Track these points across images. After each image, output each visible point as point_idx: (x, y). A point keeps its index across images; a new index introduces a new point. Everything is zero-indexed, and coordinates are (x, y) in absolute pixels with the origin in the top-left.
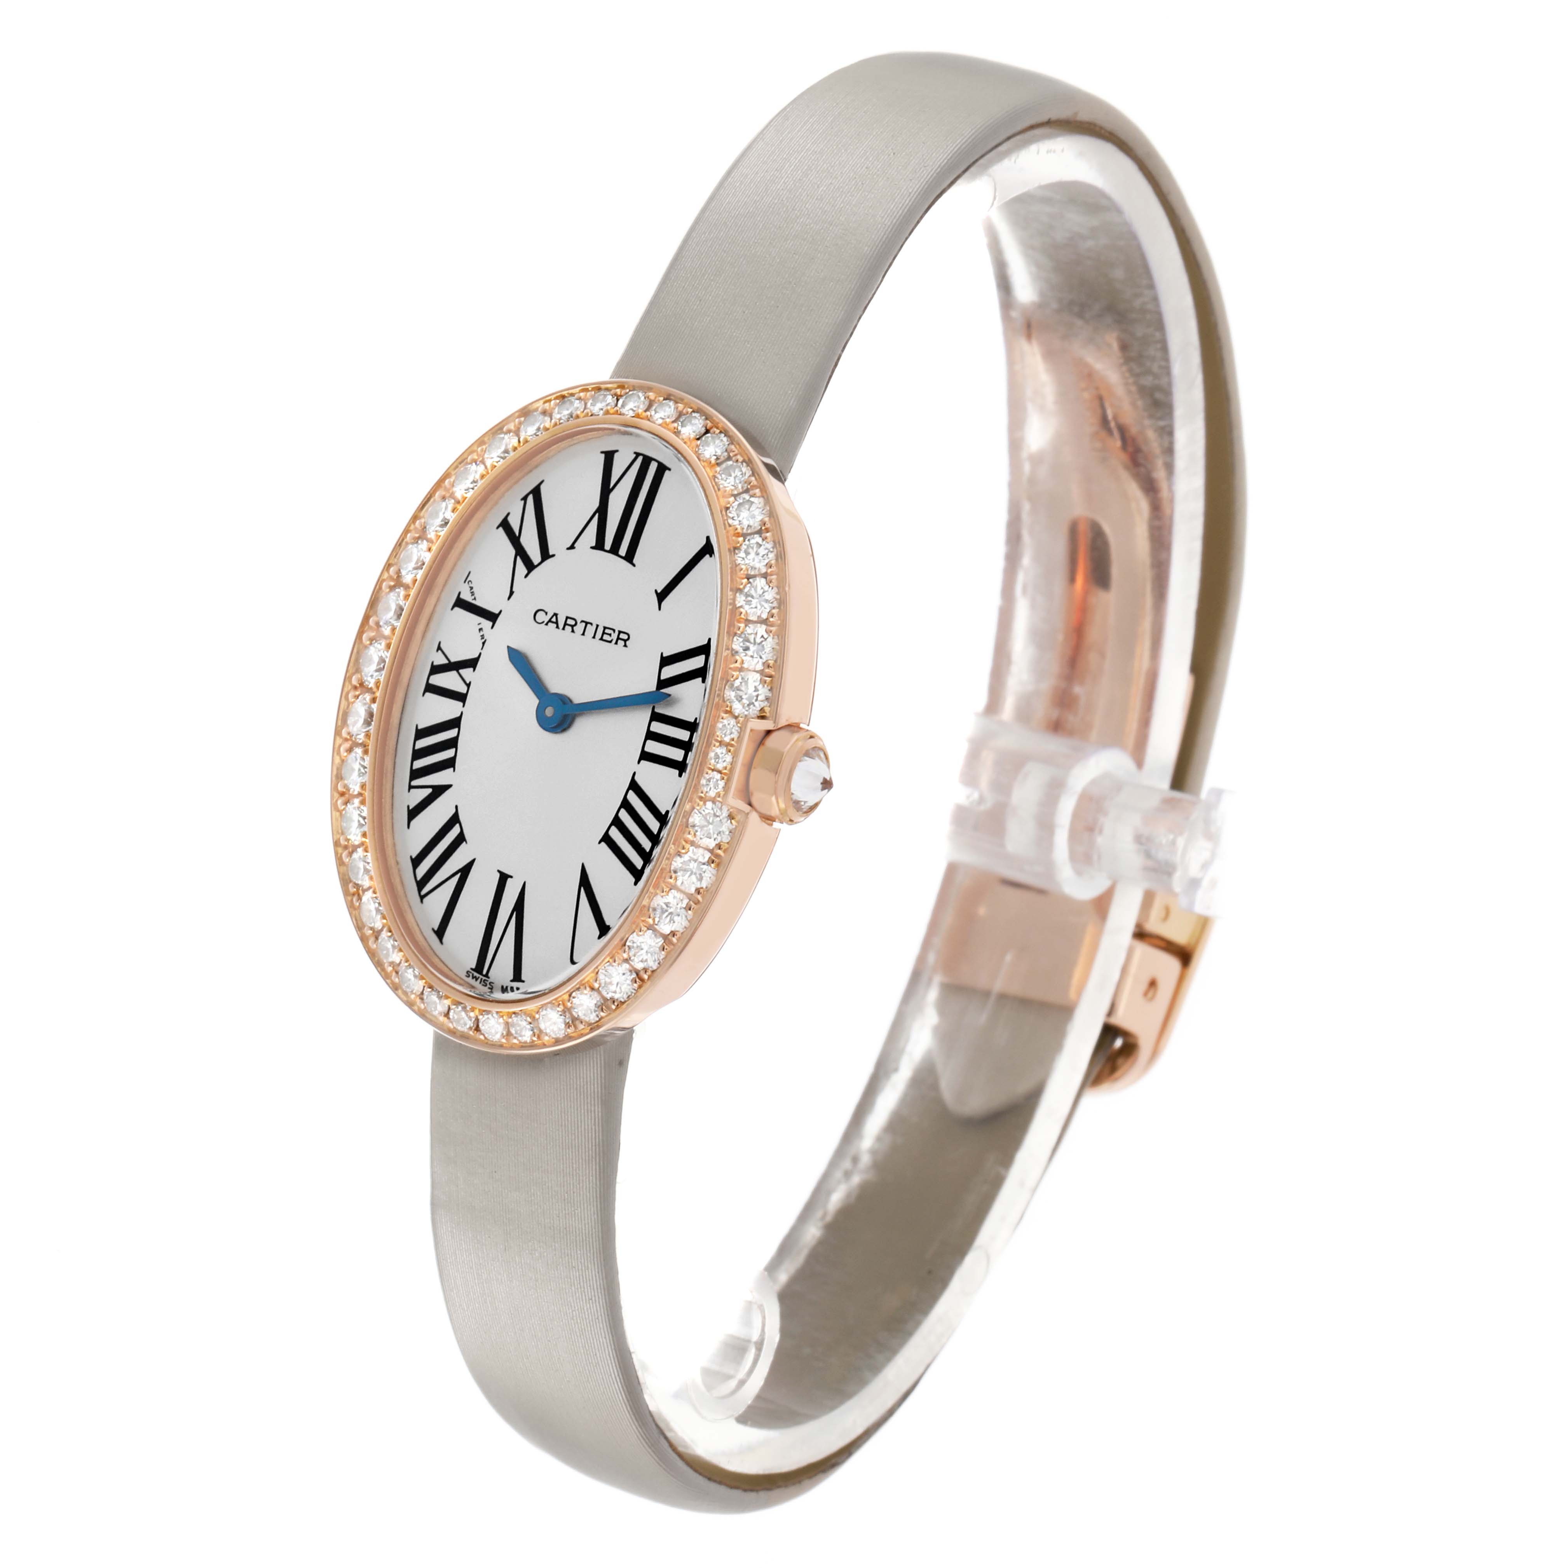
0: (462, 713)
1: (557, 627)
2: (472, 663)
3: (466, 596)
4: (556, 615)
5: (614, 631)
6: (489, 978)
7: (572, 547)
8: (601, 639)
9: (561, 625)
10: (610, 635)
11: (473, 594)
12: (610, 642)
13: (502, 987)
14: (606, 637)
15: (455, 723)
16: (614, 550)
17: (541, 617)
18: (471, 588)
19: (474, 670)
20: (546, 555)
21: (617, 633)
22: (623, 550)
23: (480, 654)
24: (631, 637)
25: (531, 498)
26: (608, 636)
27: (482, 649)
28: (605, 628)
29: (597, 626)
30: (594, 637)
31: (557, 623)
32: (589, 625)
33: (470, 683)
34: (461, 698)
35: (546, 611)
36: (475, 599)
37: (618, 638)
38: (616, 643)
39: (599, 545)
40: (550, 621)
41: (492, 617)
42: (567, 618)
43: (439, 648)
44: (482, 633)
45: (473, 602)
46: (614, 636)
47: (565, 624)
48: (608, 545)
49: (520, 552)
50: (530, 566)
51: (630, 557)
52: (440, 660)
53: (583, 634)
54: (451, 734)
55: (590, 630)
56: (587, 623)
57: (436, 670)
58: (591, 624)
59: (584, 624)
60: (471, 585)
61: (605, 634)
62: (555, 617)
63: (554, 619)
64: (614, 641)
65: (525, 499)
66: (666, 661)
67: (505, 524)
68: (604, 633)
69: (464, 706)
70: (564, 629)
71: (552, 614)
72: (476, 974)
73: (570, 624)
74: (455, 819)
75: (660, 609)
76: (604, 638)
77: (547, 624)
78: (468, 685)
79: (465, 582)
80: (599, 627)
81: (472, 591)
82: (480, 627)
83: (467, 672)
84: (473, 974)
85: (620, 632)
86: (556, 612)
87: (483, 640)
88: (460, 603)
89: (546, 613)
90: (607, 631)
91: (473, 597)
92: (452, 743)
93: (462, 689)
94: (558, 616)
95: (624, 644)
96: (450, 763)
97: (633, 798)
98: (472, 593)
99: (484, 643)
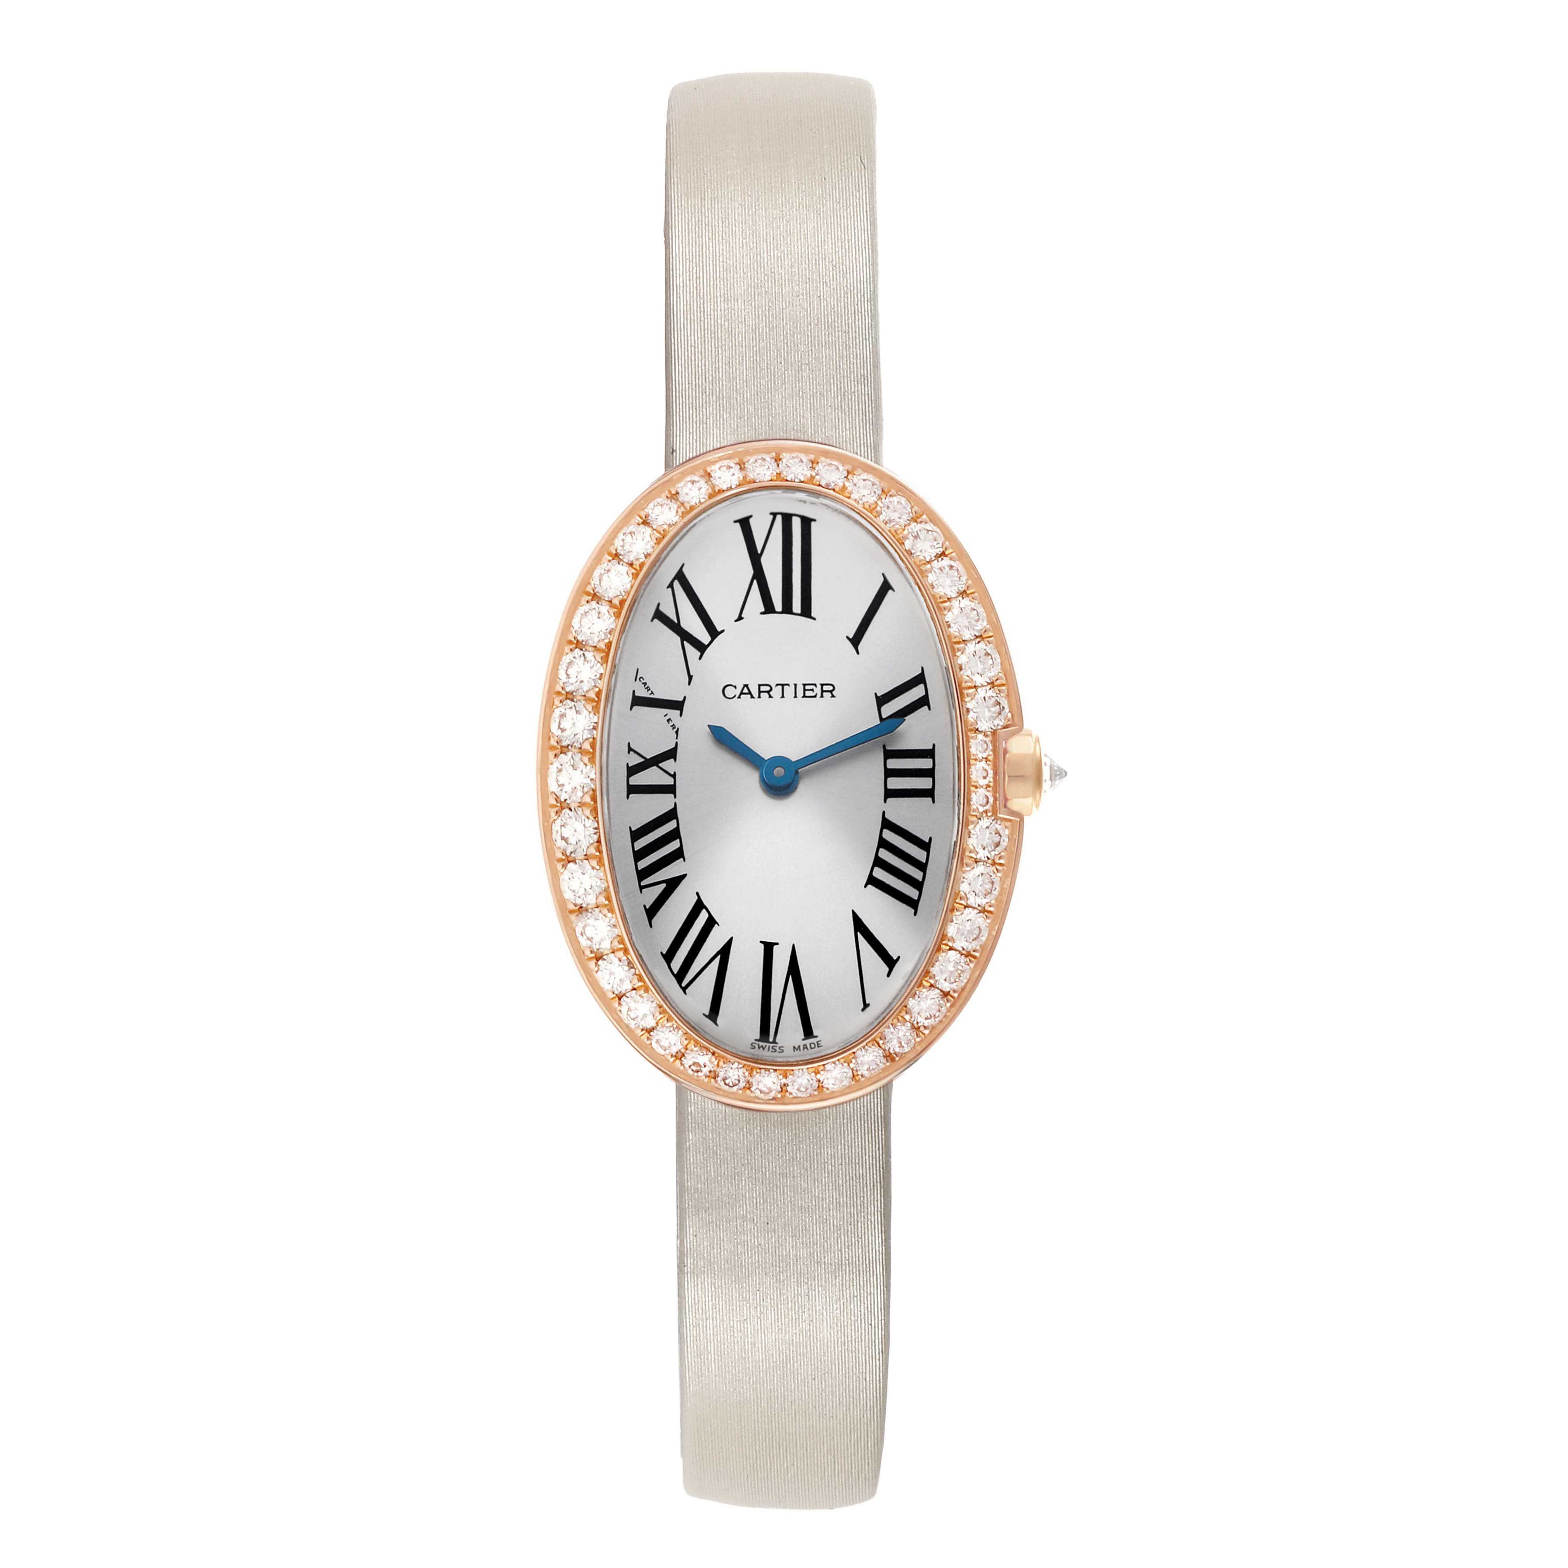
0: (675, 804)
1: (752, 697)
2: (672, 754)
3: (642, 693)
4: (746, 686)
5: (815, 685)
6: (777, 1043)
7: (740, 618)
8: (804, 696)
9: (756, 694)
10: (812, 690)
11: (648, 689)
12: (815, 696)
13: (794, 1047)
14: (808, 693)
15: (672, 814)
16: (787, 609)
17: (730, 692)
18: (645, 684)
19: (675, 760)
20: (714, 633)
21: (819, 687)
22: (797, 606)
23: (677, 743)
24: (835, 686)
25: (676, 583)
26: (811, 692)
27: (677, 738)
28: (804, 685)
29: (796, 685)
30: (796, 697)
31: (750, 693)
32: (785, 687)
33: (675, 773)
34: (670, 789)
35: (734, 685)
36: (652, 693)
37: (823, 691)
38: (822, 696)
39: (769, 608)
40: (742, 693)
41: (678, 706)
42: (760, 686)
43: (630, 749)
44: (671, 724)
45: (652, 696)
46: (818, 690)
47: (760, 692)
48: (778, 607)
49: (686, 637)
50: (701, 648)
51: (806, 611)
52: (635, 760)
53: (783, 697)
54: (671, 826)
55: (789, 691)
56: (783, 685)
57: (632, 771)
58: (788, 685)
59: (780, 687)
60: (644, 681)
61: (807, 691)
62: (745, 688)
63: (746, 690)
64: (819, 695)
65: (671, 586)
66: (882, 701)
67: (659, 615)
68: (805, 690)
69: (675, 797)
70: (759, 697)
71: (742, 686)
72: (762, 1044)
73: (765, 690)
74: (699, 906)
75: (858, 653)
76: (806, 695)
77: (739, 697)
78: (674, 776)
79: (636, 680)
81: (646, 686)
82: (667, 718)
83: (668, 765)
84: (759, 1045)
85: (822, 685)
86: (746, 683)
87: (675, 730)
88: (638, 701)
89: (735, 687)
90: (807, 687)
91: (650, 692)
92: (675, 834)
93: (669, 781)
94: (749, 686)
95: (831, 695)
96: (678, 854)
97: (889, 835)
98: (646, 688)
99: (677, 732)
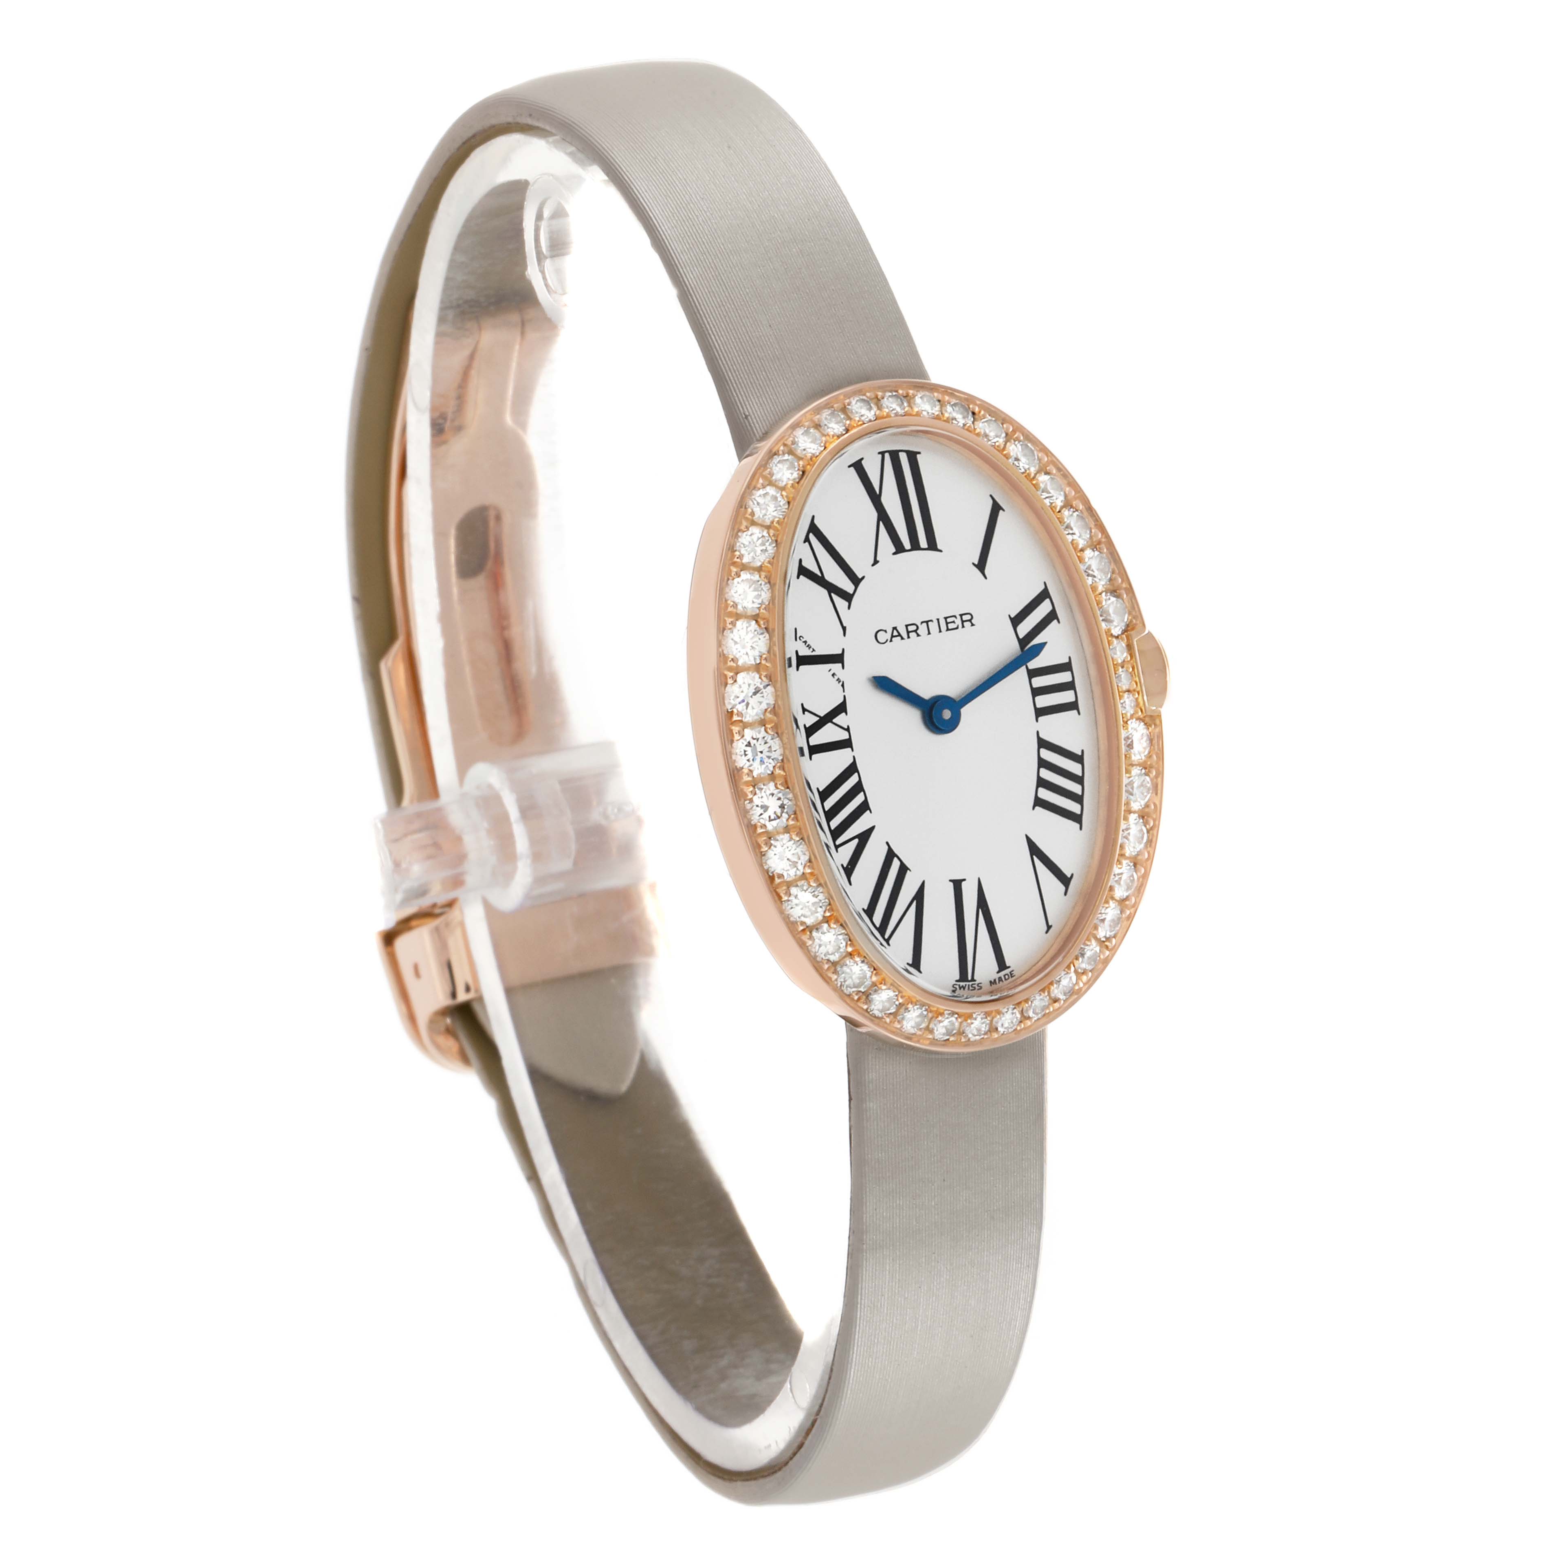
0: (854, 757)
1: (902, 638)
2: (841, 708)
3: (804, 652)
4: (895, 628)
5: (955, 616)
6: (975, 981)
7: (876, 562)
8: (948, 629)
9: (904, 635)
10: (954, 622)
11: (809, 646)
12: (957, 628)
13: (991, 982)
14: (951, 626)
15: (852, 769)
16: (915, 546)
17: (882, 637)
18: (805, 642)
19: (846, 714)
20: (856, 581)
21: (959, 617)
22: (923, 542)
23: (845, 697)
24: (973, 614)
25: (811, 536)
26: (953, 624)
27: (844, 691)
28: (946, 618)
29: (938, 620)
30: (940, 631)
31: (899, 635)
32: (929, 623)
33: (848, 727)
34: (846, 744)
35: (885, 629)
36: (814, 650)
37: (963, 622)
38: (963, 627)
39: (899, 548)
40: (893, 636)
41: (838, 659)
42: (907, 626)
43: (804, 710)
44: (836, 678)
45: (814, 654)
46: (958, 621)
47: (908, 632)
48: (907, 545)
49: (832, 589)
50: (848, 597)
51: (932, 545)
52: (810, 720)
53: (929, 633)
54: (853, 780)
55: (933, 626)
56: (927, 622)
57: (810, 731)
58: (931, 621)
59: (925, 624)
60: (804, 640)
61: (948, 624)
62: (895, 631)
63: (895, 633)
64: (960, 626)
65: (807, 540)
66: (1016, 621)
67: (803, 571)
68: (947, 623)
69: (853, 750)
70: (909, 637)
71: (892, 629)
72: (962, 984)
73: (912, 630)
74: (891, 855)
75: (986, 578)
76: (950, 628)
77: (891, 641)
78: (848, 730)
79: (796, 640)
80: (940, 621)
81: (807, 644)
82: (832, 672)
83: (840, 719)
84: (959, 985)
85: (961, 615)
86: (895, 626)
87: (841, 683)
88: (803, 661)
89: (886, 631)
90: (949, 620)
91: (811, 650)
92: (858, 788)
93: (844, 736)
94: (898, 628)
95: (970, 624)
96: (864, 807)
97: (1047, 755)
98: (808, 646)
99: (843, 685)
